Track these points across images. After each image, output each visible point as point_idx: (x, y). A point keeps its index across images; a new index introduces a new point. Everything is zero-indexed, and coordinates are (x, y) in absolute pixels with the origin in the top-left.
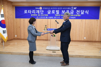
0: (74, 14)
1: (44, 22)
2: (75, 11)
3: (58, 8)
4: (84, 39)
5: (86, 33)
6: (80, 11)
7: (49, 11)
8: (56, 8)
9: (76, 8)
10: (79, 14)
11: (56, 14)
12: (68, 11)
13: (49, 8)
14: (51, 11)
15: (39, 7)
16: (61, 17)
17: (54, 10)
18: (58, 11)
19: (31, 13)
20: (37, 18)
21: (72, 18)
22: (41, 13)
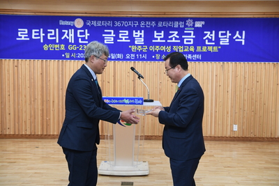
0: (195, 45)
2: (199, 33)
3: (139, 23)
4: (232, 130)
5: (237, 111)
6: (217, 35)
7: (110, 33)
8: (133, 23)
9: (203, 23)
10: (213, 46)
11: (135, 45)
12: (176, 33)
13: (110, 23)
14: (117, 33)
15: (73, 19)
16: (150, 57)
17: (127, 32)
18: (141, 32)
19: (42, 41)
20: (65, 58)
21: (190, 56)
22: (80, 39)
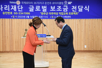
0: (68, 12)
1: (24, 25)
2: (70, 7)
3: (44, 3)
4: (84, 48)
5: (86, 39)
6: (77, 7)
7: (32, 7)
8: (42, 3)
9: (71, 2)
10: (76, 12)
11: (43, 12)
12: (60, 7)
13: (32, 3)
14: (35, 7)
15: (15, 1)
16: (49, 17)
17: (39, 6)
18: (45, 7)
19: (2, 10)
20: (12, 18)
21: (66, 17)
22: (19, 10)
